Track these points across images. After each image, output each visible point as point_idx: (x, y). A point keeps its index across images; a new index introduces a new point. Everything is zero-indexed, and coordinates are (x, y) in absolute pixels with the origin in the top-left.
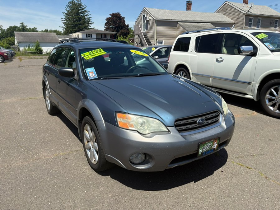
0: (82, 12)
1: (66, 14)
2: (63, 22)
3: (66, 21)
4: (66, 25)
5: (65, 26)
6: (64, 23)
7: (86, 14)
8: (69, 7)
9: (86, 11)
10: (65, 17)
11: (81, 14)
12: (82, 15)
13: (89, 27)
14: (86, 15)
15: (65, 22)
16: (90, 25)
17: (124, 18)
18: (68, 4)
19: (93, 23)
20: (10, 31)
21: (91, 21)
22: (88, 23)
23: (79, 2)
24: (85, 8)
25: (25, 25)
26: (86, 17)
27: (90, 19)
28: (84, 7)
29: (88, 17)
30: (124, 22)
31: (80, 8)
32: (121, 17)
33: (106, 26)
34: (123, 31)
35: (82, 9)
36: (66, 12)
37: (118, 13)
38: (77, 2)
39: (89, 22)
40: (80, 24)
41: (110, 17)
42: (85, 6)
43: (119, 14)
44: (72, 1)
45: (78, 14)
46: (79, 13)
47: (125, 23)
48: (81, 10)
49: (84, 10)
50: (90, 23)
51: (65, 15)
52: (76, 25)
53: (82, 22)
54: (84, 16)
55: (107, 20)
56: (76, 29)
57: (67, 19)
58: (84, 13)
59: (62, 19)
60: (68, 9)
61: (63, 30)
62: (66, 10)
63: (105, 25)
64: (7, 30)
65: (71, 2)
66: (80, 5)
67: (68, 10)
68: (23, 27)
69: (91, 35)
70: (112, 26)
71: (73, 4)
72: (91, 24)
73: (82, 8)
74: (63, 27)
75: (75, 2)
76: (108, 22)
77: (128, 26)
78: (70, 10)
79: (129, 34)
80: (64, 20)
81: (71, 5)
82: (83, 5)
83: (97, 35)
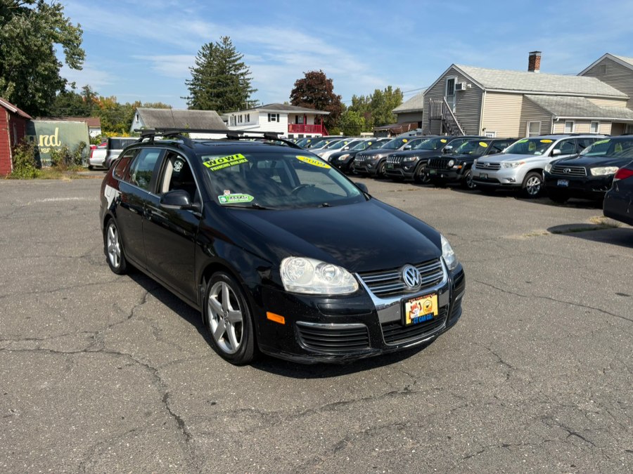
0: (234, 65)
1: (196, 71)
2: (189, 86)
3: (195, 85)
4: (195, 93)
5: (192, 96)
6: (190, 89)
7: (242, 71)
8: (204, 56)
9: (242, 65)
10: (193, 78)
11: (231, 71)
12: (233, 72)
14: (242, 74)
15: (192, 87)
16: (249, 94)
17: (332, 81)
18: (202, 51)
21: (249, 85)
23: (228, 48)
24: (240, 58)
26: (242, 78)
27: (249, 82)
28: (237, 57)
29: (246, 77)
30: (330, 88)
31: (229, 58)
32: (326, 78)
33: (292, 98)
35: (234, 61)
36: (197, 67)
37: (321, 71)
38: (224, 46)
39: (246, 87)
40: (227, 92)
42: (241, 55)
43: (322, 74)
44: (211, 44)
45: (222, 71)
46: (225, 69)
48: (230, 62)
49: (236, 63)
50: (248, 89)
51: (195, 73)
52: (218, 95)
53: (233, 88)
54: (238, 75)
57: (198, 81)
58: (238, 69)
59: (188, 82)
60: (203, 60)
61: (188, 104)
62: (198, 64)
65: (209, 46)
66: (230, 53)
67: (200, 62)
69: (278, 116)
70: (305, 98)
71: (212, 51)
72: (251, 92)
73: (234, 58)
74: (188, 98)
75: (219, 45)
77: (339, 97)
78: (205, 63)
80: (191, 82)
81: (208, 52)
82: (236, 51)
83: (290, 116)
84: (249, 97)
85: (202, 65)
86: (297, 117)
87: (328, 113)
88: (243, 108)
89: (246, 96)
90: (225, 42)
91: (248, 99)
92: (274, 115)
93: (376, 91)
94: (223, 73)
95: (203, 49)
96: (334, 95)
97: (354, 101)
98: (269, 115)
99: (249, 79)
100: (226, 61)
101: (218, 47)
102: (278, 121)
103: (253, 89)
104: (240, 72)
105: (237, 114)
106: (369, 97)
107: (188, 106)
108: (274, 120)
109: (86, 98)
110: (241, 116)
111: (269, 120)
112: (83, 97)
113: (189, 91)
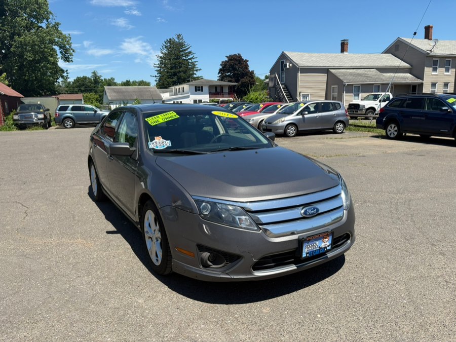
1: (161, 57)
2: (156, 69)
3: (161, 67)
4: (160, 73)
5: (158, 75)
6: (157, 71)
7: (191, 57)
8: (166, 47)
9: (190, 53)
10: (159, 62)
12: (184, 58)
13: (195, 76)
14: (190, 59)
15: (159, 69)
16: (195, 72)
17: (248, 61)
18: (164, 44)
19: (200, 70)
21: (196, 66)
22: (193, 70)
23: (181, 41)
24: (189, 48)
26: (190, 61)
27: (196, 64)
28: (187, 47)
29: (193, 60)
30: (247, 66)
31: (182, 48)
32: (243, 59)
33: (220, 75)
34: (245, 80)
35: (185, 50)
36: (161, 55)
37: (239, 54)
38: (178, 41)
39: (193, 68)
40: (180, 72)
41: (227, 59)
42: (189, 46)
43: (240, 56)
44: (170, 39)
45: (178, 57)
46: (179, 55)
47: (248, 69)
48: (182, 51)
49: (186, 51)
50: (195, 69)
51: (160, 59)
52: (175, 74)
54: (188, 60)
55: (221, 65)
56: (175, 79)
57: (162, 64)
58: (187, 56)
59: (155, 66)
60: (165, 51)
61: (156, 81)
62: (162, 53)
63: (219, 73)
65: (169, 40)
66: (182, 45)
69: (202, 87)
70: (229, 73)
71: (171, 44)
72: (197, 70)
73: (185, 48)
74: (156, 76)
75: (174, 40)
76: (223, 67)
77: (252, 72)
78: (167, 52)
79: (253, 84)
80: (158, 66)
81: (169, 44)
82: (186, 44)
83: (210, 87)
84: (196, 74)
85: (165, 54)
89: (193, 74)
90: (178, 38)
92: (199, 87)
95: (165, 42)
96: (248, 72)
99: (195, 62)
100: (179, 50)
102: (202, 91)
104: (189, 57)
107: (156, 82)
108: (199, 90)
109: (94, 79)
111: (196, 91)
113: (156, 72)
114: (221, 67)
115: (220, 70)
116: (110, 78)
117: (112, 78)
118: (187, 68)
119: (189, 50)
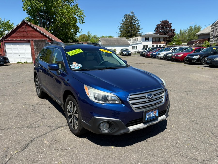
0: (134, 21)
1: (122, 23)
2: (119, 29)
4: (121, 31)
5: (120, 32)
7: (137, 22)
9: (137, 21)
10: (121, 26)
11: (133, 23)
14: (137, 24)
15: (120, 29)
16: (139, 30)
17: (171, 24)
18: (124, 17)
19: (141, 29)
20: (81, 37)
21: (140, 27)
22: (138, 30)
23: (133, 15)
24: (136, 18)
25: (90, 33)
26: (137, 25)
27: (139, 26)
29: (138, 24)
30: (171, 26)
34: (170, 34)
37: (167, 20)
38: (131, 15)
41: (160, 23)
44: (127, 14)
46: (131, 22)
48: (133, 20)
49: (135, 20)
50: (139, 29)
52: (129, 32)
53: (133, 29)
54: (136, 24)
55: (157, 26)
58: (136, 22)
59: (119, 27)
60: (124, 20)
61: (119, 35)
62: (122, 21)
63: (155, 30)
64: (79, 37)
66: (133, 17)
68: (89, 34)
69: (149, 38)
70: (161, 31)
72: (140, 30)
73: (134, 18)
77: (174, 30)
81: (126, 17)
82: (135, 16)
83: (153, 38)
84: (139, 31)
85: (124, 22)
86: (156, 38)
87: (168, 36)
88: (137, 36)
89: (138, 31)
90: (132, 13)
91: (139, 32)
92: (147, 38)
93: (190, 27)
94: (130, 24)
95: (125, 16)
96: (172, 29)
97: (181, 31)
98: (145, 38)
99: (139, 25)
100: (132, 20)
101: (129, 15)
102: (149, 40)
103: (141, 28)
104: (136, 23)
105: (134, 38)
106: (187, 29)
108: (147, 40)
109: (88, 35)
110: (135, 39)
111: (145, 40)
112: (87, 35)
113: (119, 31)
114: (157, 27)
115: (156, 28)
116: (95, 35)
117: (96, 35)
118: (135, 28)
119: (136, 19)
